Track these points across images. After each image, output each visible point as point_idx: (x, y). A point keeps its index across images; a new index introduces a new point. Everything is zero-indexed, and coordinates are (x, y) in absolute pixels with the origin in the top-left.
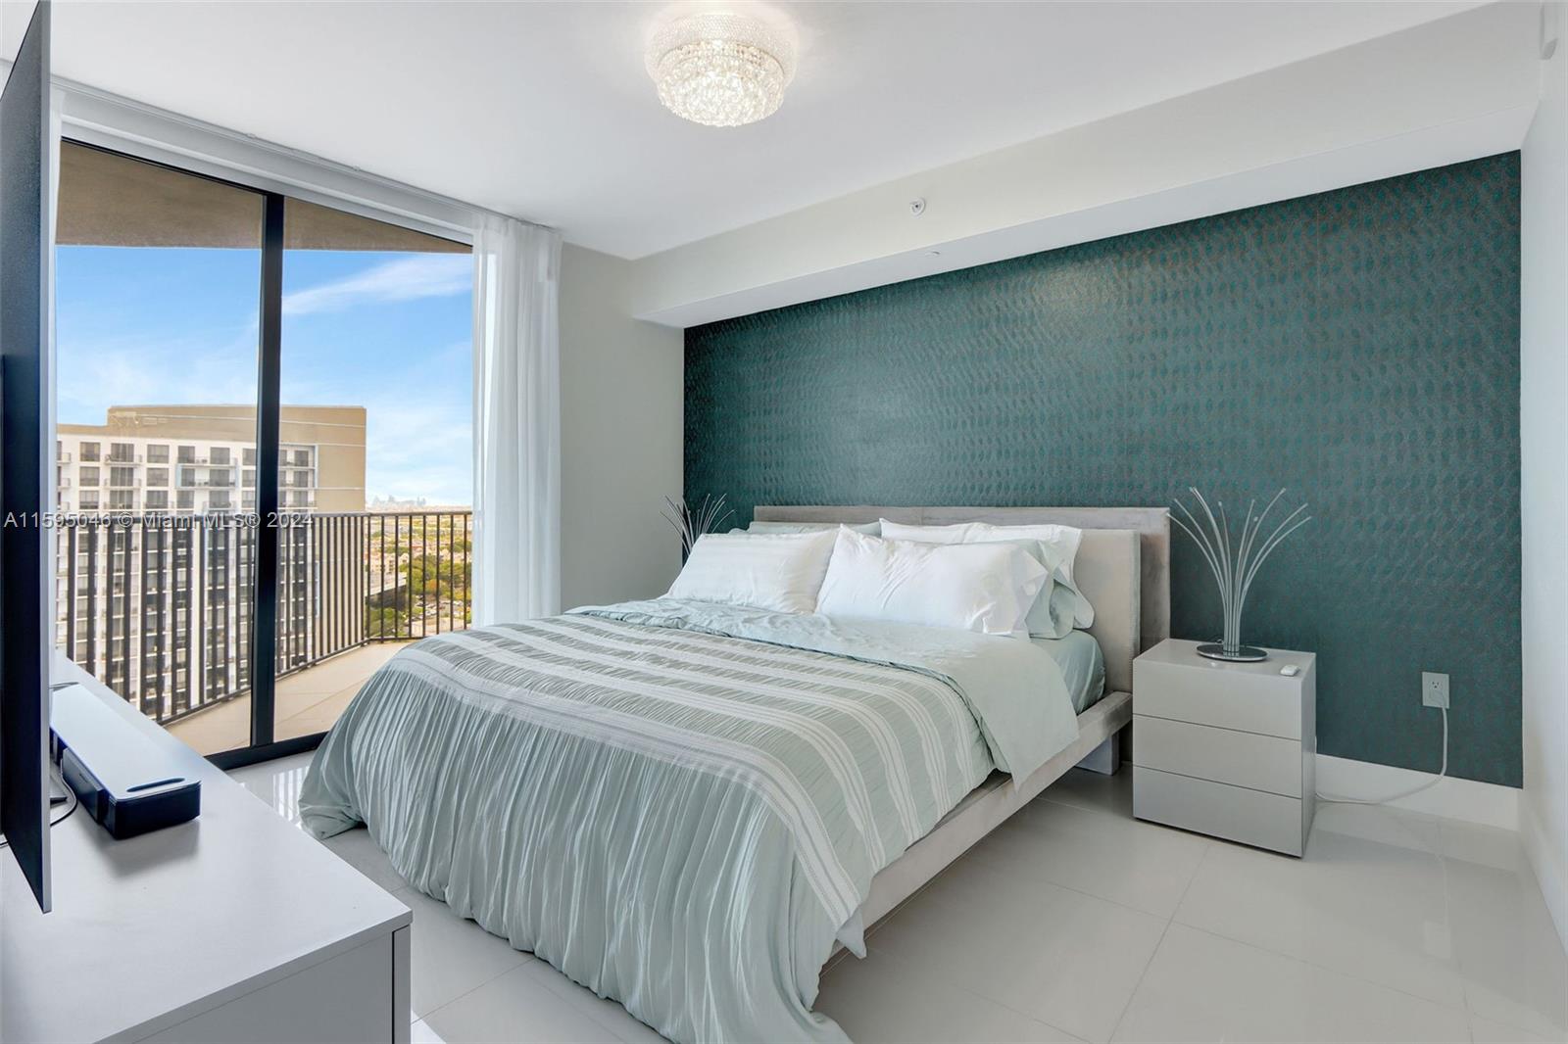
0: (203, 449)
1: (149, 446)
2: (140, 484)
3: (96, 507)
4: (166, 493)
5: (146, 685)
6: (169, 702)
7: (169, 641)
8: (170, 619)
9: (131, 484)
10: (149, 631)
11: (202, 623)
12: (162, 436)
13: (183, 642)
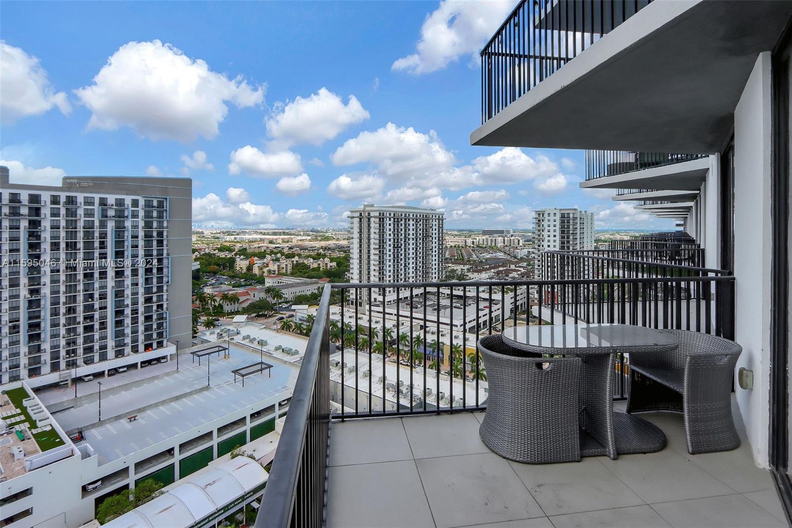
0: (111, 199)
1: (84, 197)
2: (80, 217)
5: (85, 318)
6: (97, 326)
7: (97, 296)
8: (97, 285)
9: (76, 216)
10: (86, 291)
11: (113, 287)
12: (91, 192)
13: (103, 297)
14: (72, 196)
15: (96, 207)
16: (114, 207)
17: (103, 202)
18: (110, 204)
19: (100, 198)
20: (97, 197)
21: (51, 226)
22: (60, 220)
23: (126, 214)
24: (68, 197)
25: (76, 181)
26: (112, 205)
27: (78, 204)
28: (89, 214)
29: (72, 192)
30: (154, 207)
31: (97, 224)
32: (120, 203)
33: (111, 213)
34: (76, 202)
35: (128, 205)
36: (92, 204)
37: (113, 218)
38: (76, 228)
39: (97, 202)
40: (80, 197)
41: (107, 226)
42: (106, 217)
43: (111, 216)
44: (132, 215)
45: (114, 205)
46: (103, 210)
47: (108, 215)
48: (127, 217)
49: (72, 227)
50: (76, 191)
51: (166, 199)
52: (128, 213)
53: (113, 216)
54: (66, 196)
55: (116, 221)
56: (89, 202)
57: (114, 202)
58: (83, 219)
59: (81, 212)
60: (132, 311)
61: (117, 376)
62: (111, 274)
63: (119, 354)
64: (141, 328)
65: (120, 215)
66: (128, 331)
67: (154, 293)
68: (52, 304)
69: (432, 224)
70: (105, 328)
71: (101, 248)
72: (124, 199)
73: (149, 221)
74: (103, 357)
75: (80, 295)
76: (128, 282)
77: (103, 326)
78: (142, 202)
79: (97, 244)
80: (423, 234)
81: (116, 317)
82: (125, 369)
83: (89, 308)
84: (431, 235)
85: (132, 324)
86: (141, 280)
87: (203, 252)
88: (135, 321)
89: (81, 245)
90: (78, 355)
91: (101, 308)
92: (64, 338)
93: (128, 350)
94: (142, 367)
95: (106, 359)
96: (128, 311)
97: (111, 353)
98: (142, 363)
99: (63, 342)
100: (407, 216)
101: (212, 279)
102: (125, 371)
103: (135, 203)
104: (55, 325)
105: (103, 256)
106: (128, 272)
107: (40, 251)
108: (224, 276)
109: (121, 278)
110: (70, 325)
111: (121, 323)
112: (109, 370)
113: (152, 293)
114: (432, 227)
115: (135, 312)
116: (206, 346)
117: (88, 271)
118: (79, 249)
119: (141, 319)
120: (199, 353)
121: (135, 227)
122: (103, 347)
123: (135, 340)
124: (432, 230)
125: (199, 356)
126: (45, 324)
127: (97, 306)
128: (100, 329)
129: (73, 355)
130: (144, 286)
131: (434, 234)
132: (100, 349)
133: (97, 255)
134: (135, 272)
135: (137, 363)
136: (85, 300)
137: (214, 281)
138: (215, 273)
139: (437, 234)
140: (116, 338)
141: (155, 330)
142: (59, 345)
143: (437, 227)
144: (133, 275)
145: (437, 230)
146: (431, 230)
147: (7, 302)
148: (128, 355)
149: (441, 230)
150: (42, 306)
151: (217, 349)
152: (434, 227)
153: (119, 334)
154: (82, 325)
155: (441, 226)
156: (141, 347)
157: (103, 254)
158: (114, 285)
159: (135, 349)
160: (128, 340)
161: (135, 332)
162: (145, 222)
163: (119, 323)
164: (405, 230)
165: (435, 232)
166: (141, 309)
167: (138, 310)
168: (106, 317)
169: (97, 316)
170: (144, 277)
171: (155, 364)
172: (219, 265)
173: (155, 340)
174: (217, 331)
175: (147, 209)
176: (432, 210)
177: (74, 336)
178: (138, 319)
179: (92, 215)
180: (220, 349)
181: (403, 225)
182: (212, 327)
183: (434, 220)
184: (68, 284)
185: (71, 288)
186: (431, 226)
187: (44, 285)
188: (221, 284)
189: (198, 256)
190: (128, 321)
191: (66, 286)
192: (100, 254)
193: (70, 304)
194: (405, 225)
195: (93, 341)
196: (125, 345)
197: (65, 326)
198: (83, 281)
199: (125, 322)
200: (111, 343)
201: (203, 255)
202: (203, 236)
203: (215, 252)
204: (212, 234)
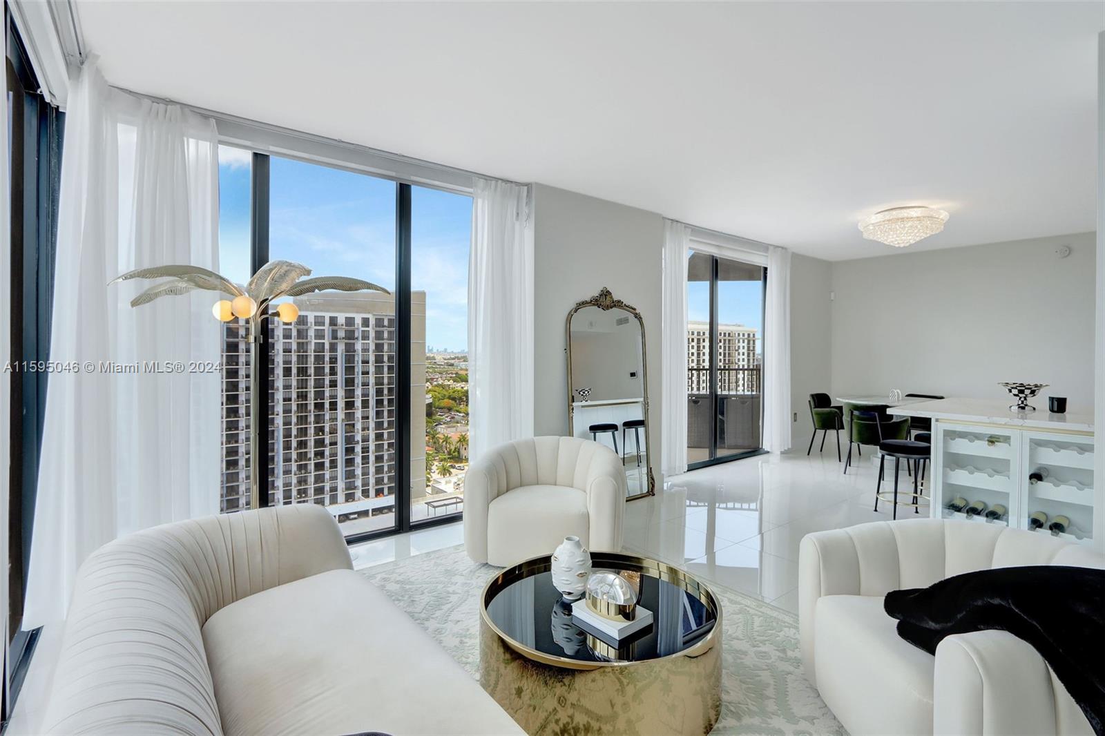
0: (341, 319)
1: (315, 316)
2: (311, 338)
3: (291, 352)
4: (324, 343)
5: (316, 454)
6: (327, 464)
7: (327, 429)
8: (327, 417)
9: (307, 338)
10: (317, 423)
11: (343, 420)
12: (321, 311)
13: (333, 431)
14: (303, 316)
15: (327, 328)
16: (344, 327)
17: (333, 321)
18: (340, 324)
19: (331, 317)
20: (327, 316)
21: (284, 349)
22: (291, 343)
23: (356, 335)
26: (342, 325)
27: (309, 325)
28: (320, 335)
30: (385, 326)
31: (327, 347)
32: (350, 321)
33: (341, 334)
34: (307, 322)
35: (358, 324)
36: (323, 324)
37: (344, 340)
38: (307, 352)
39: (327, 321)
40: (311, 316)
41: (337, 349)
42: (336, 338)
43: (341, 337)
44: (362, 337)
45: (344, 324)
46: (333, 331)
47: (339, 337)
48: (357, 338)
49: (303, 350)
50: (307, 310)
52: (358, 334)
53: (343, 338)
55: (346, 344)
56: (319, 321)
57: (343, 321)
58: (314, 341)
59: (311, 333)
60: (362, 448)
61: (348, 523)
62: (341, 404)
63: (350, 497)
64: (372, 470)
65: (350, 335)
66: (359, 472)
67: (385, 429)
68: (285, 437)
69: (739, 347)
70: (336, 467)
71: (331, 374)
72: (354, 318)
73: (379, 344)
74: (334, 500)
75: (311, 427)
76: (359, 414)
77: (333, 464)
78: (372, 322)
79: (327, 370)
80: (725, 360)
81: (346, 455)
82: (356, 516)
83: (320, 443)
84: (737, 361)
85: (363, 464)
86: (372, 413)
87: (435, 383)
88: (365, 459)
89: (311, 371)
90: (309, 495)
91: (331, 444)
92: (295, 475)
93: (358, 493)
94: (373, 515)
95: (337, 503)
96: (358, 449)
97: (341, 496)
98: (374, 510)
99: (294, 481)
100: (702, 334)
101: (447, 417)
102: (355, 519)
103: (366, 322)
104: (287, 460)
105: (333, 384)
106: (358, 403)
107: (274, 377)
108: (460, 412)
109: (351, 409)
110: (301, 460)
111: (351, 463)
112: (340, 516)
113: (383, 429)
114: (737, 350)
115: (365, 450)
116: (441, 496)
117: (319, 401)
118: (310, 376)
119: (372, 458)
120: (435, 504)
121: (365, 350)
122: (334, 489)
123: (366, 483)
124: (739, 354)
125: (434, 507)
126: (278, 458)
127: (327, 441)
128: (331, 468)
129: (304, 495)
130: (375, 420)
131: (741, 360)
132: (331, 491)
133: (327, 382)
134: (365, 404)
135: (368, 510)
136: (316, 434)
137: (448, 419)
138: (450, 409)
139: (746, 360)
140: (346, 479)
141: (386, 473)
142: (291, 483)
143: (745, 351)
144: (363, 407)
145: (746, 354)
146: (737, 354)
147: (244, 432)
148: (359, 500)
149: (751, 355)
150: (275, 438)
151: (454, 500)
152: (741, 351)
153: (350, 475)
154: (313, 462)
155: (751, 348)
156: (372, 493)
157: (333, 381)
158: (344, 417)
159: (366, 493)
160: (359, 483)
161: (365, 473)
162: (376, 345)
163: (349, 462)
164: (699, 354)
165: (743, 357)
166: (372, 447)
167: (368, 448)
168: (336, 455)
169: (327, 452)
170: (375, 409)
171: (386, 513)
172: (454, 399)
173: (385, 484)
174: (454, 479)
175: (378, 329)
176: (739, 326)
177: (305, 473)
178: (368, 459)
179: (323, 337)
180: (458, 500)
181: (696, 347)
182: (448, 474)
183: (741, 341)
184: (300, 414)
185: (302, 420)
186: (737, 348)
187: (277, 415)
188: (458, 423)
189: (430, 387)
190: (358, 460)
191: (298, 416)
192: (330, 381)
193: (301, 437)
194: (698, 347)
195: (323, 482)
196: (355, 488)
197: (296, 461)
198: (314, 412)
199: (356, 462)
200: (341, 485)
201: (436, 386)
202: (435, 363)
203: (449, 383)
204: (445, 359)
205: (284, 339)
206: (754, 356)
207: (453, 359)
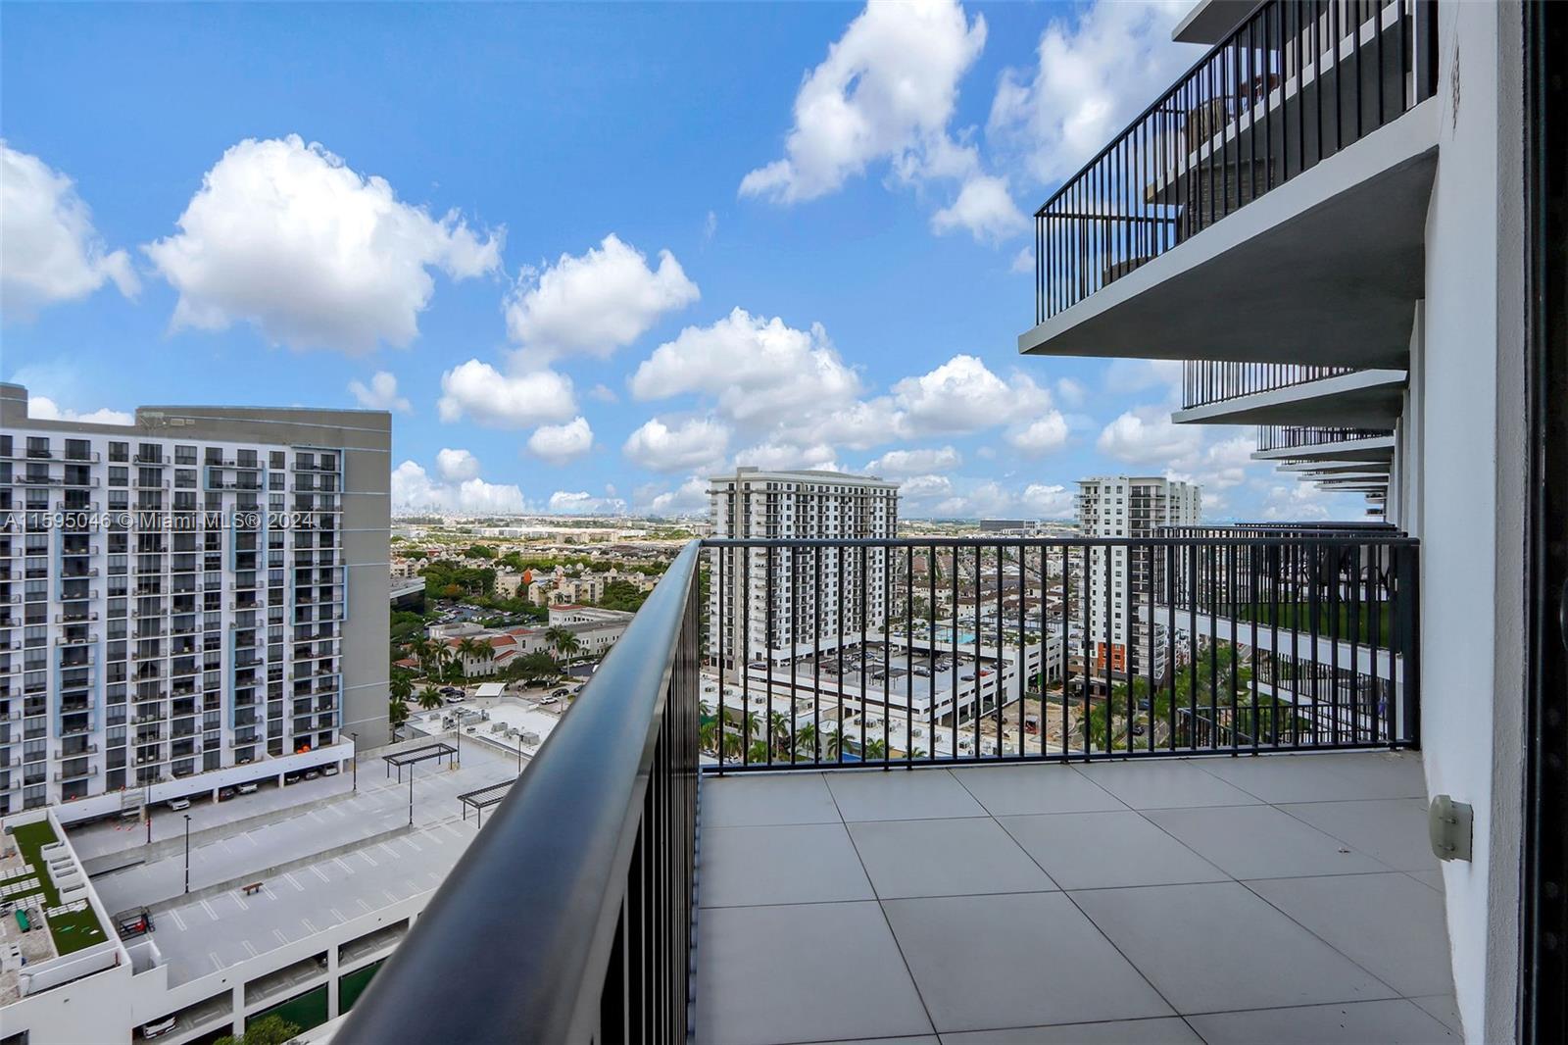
0: (230, 451)
1: (177, 447)
3: (125, 508)
4: (194, 494)
5: (177, 686)
6: (199, 702)
7: (199, 642)
8: (200, 621)
9: (159, 485)
10: (178, 631)
11: (232, 624)
12: (190, 438)
13: (212, 643)
14: (152, 446)
15: (200, 467)
16: (235, 467)
17: (214, 458)
18: (228, 461)
19: (208, 450)
20: (201, 447)
21: (110, 503)
22: (127, 491)
23: (259, 481)
24: (144, 447)
25: (161, 415)
26: (232, 463)
27: (164, 461)
28: (184, 479)
29: (152, 436)
30: (316, 467)
32: (247, 459)
33: (229, 478)
34: (161, 457)
35: (263, 462)
36: (193, 460)
37: (234, 489)
38: (158, 508)
39: (201, 456)
40: (168, 447)
41: (221, 504)
42: (220, 486)
43: (230, 484)
44: (271, 484)
45: (236, 462)
46: (213, 473)
47: (224, 483)
48: (260, 486)
49: (150, 506)
50: (159, 436)
51: (340, 451)
52: (264, 479)
53: (233, 486)
54: (141, 444)
55: (239, 495)
56: (185, 456)
57: (234, 457)
58: (173, 490)
59: (169, 476)
60: (270, 672)
61: (238, 801)
62: (228, 598)
63: (244, 756)
64: (288, 706)
65: (247, 485)
66: (262, 712)
67: (314, 638)
68: (110, 657)
69: (875, 508)
70: (217, 705)
71: (208, 547)
72: (256, 451)
73: (304, 496)
74: (212, 764)
75: (166, 639)
76: (262, 614)
77: (212, 701)
78: (291, 458)
79: (200, 541)
80: (856, 527)
81: (237, 685)
82: (254, 787)
83: (183, 665)
84: (872, 528)
85: (269, 698)
86: (288, 611)
87: (436, 559)
88: (275, 692)
89: (168, 542)
90: (161, 758)
91: (207, 667)
92: (133, 723)
93: (261, 749)
94: (287, 783)
95: (218, 767)
96: (262, 673)
97: (227, 755)
98: (288, 775)
99: (131, 732)
100: (824, 490)
101: (450, 612)
102: (253, 792)
103: (278, 460)
104: (116, 698)
105: (213, 564)
106: (262, 596)
107: (88, 552)
109: (249, 606)
110: (145, 698)
111: (248, 696)
112: (221, 790)
113: (311, 638)
114: (873, 513)
115: (275, 674)
116: (418, 742)
117: (183, 593)
118: (165, 550)
119: (288, 688)
120: (400, 759)
121: (277, 506)
122: (212, 744)
123: (275, 731)
124: (875, 519)
125: (398, 764)
126: (97, 696)
127: (200, 662)
128: (207, 707)
129: (151, 758)
130: (294, 624)
131: (878, 527)
132: (206, 747)
133: (200, 561)
134: (276, 597)
135: (278, 776)
136: (177, 650)
137: (451, 616)
138: (456, 599)
139: (884, 527)
140: (237, 724)
141: (316, 711)
142: (125, 738)
143: (884, 514)
144: (272, 602)
145: (884, 518)
146: (872, 519)
147: (22, 651)
148: (262, 760)
149: (891, 519)
150: (90, 661)
151: (436, 750)
152: (878, 514)
153: (244, 718)
154: (169, 700)
155: (892, 511)
156: (288, 745)
157: (213, 559)
158: (234, 621)
159: (275, 749)
160: (262, 730)
161: (275, 713)
162: (298, 497)
163: (243, 697)
164: (820, 518)
165: (881, 522)
166: (288, 669)
167: (281, 670)
168: (217, 684)
169: (199, 681)
170: (294, 606)
171: (313, 778)
172: (464, 584)
173: (315, 729)
174: (444, 713)
175: (302, 471)
176: (875, 479)
177: (154, 720)
178: (281, 688)
179: (192, 483)
180: (443, 750)
181: (816, 508)
182: (435, 705)
183: (878, 500)
184: (143, 617)
185: (148, 626)
186: (872, 510)
187: (95, 619)
188: (465, 620)
189: (426, 566)
190: (262, 693)
191: (139, 620)
192: (207, 559)
193: (146, 656)
194: (820, 508)
195: (191, 731)
196: (255, 739)
197: (135, 699)
198: (172, 612)
199: (256, 695)
200: (227, 735)
201: (436, 563)
202: (441, 528)
203: (458, 559)
204: (458, 523)
205: (110, 485)
206: (895, 522)
207: (472, 523)
